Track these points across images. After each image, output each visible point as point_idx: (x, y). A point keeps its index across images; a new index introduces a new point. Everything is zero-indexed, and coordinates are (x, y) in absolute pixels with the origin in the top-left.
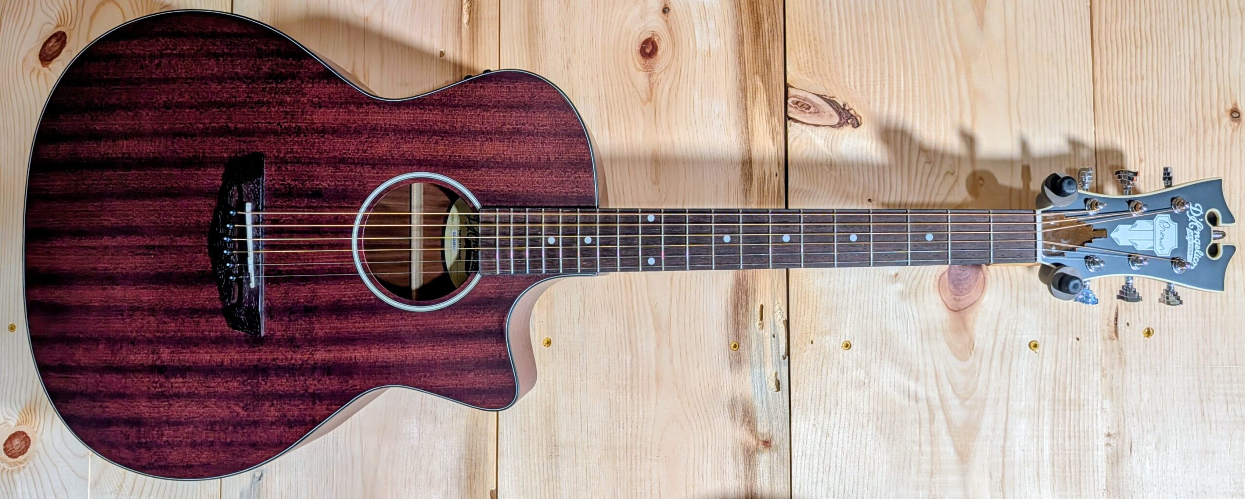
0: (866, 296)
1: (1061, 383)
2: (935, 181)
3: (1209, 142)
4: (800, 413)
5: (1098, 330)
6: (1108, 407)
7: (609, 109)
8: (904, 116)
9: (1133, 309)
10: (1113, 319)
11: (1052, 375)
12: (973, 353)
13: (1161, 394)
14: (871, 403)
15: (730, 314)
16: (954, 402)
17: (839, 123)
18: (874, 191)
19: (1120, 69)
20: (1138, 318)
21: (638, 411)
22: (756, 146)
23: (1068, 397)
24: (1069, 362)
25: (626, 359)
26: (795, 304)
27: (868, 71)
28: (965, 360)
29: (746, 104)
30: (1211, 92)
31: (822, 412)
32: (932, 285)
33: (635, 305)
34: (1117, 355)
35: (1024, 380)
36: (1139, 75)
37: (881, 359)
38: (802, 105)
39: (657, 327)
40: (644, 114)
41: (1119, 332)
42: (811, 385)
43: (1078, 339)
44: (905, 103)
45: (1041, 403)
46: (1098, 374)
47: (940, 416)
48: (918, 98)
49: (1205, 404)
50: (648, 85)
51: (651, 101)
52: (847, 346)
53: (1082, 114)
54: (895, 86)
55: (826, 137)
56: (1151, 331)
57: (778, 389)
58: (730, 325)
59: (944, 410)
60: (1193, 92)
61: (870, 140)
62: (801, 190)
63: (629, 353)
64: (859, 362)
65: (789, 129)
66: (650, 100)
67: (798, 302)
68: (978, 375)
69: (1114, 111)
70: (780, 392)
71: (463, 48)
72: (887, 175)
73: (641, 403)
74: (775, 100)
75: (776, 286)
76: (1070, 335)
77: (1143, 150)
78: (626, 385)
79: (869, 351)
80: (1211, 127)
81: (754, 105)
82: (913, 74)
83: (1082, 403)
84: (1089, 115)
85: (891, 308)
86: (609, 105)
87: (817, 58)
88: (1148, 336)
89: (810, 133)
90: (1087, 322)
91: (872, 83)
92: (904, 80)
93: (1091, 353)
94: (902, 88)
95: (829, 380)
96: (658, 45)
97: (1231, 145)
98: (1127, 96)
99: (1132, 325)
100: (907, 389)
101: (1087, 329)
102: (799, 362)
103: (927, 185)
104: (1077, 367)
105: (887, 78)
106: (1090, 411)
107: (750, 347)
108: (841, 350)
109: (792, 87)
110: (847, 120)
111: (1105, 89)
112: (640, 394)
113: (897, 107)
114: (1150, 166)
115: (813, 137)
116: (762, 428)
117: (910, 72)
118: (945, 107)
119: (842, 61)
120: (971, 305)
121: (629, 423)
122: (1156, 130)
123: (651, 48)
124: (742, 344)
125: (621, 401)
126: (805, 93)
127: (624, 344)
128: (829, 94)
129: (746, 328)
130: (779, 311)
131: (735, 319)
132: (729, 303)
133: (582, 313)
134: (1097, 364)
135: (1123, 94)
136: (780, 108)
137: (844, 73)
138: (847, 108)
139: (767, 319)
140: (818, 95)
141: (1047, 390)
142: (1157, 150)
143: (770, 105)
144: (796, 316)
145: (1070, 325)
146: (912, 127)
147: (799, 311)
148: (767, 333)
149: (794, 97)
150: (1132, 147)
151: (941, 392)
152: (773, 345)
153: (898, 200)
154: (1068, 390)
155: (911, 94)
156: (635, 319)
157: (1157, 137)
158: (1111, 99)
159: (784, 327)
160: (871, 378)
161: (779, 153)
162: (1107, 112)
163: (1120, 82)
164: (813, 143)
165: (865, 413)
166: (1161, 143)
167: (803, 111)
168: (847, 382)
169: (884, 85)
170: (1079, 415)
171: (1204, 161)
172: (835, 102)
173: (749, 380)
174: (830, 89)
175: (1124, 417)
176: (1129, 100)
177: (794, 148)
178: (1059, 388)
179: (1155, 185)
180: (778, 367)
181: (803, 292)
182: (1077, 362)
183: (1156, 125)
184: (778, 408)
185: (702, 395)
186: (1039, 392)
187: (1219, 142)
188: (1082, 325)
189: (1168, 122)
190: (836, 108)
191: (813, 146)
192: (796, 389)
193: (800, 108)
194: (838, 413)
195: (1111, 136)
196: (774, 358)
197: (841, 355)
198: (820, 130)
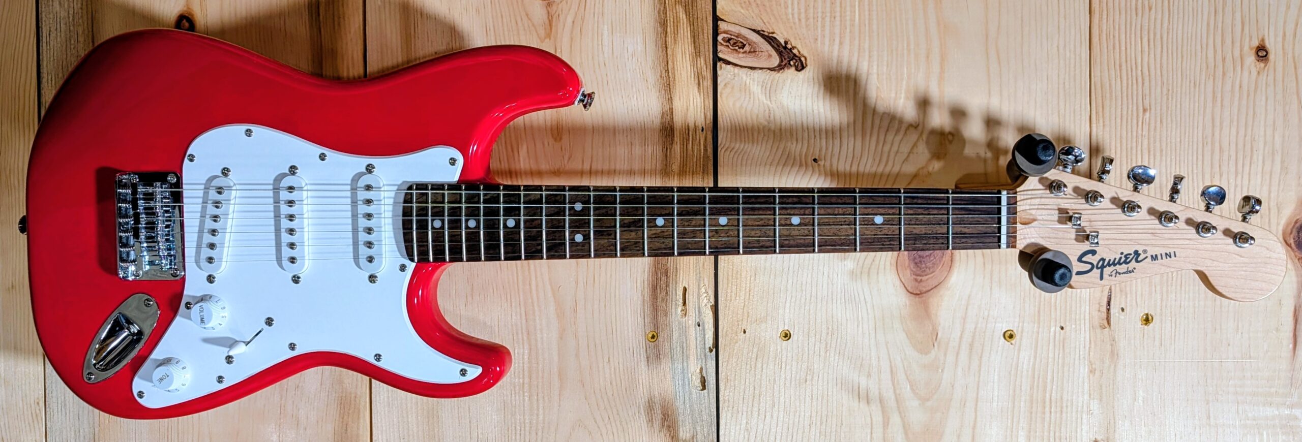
0: (810, 275)
1: (1041, 380)
2: (896, 135)
3: (1228, 87)
4: (729, 415)
5: (1087, 317)
6: (1095, 408)
9: (1129, 292)
10: (1105, 303)
11: (1030, 373)
12: (935, 345)
13: (1160, 392)
14: (814, 403)
15: (647, 298)
16: (912, 403)
17: (779, 65)
18: (821, 149)
20: (1134, 302)
21: (538, 415)
22: (678, 94)
23: (1048, 395)
24: (1051, 355)
25: (523, 352)
26: (725, 286)
28: (926, 354)
29: (666, 41)
30: (1233, 26)
31: (755, 414)
32: (888, 263)
33: (534, 287)
34: (1109, 347)
35: (996, 377)
37: (826, 353)
38: (735, 43)
39: (560, 315)
41: (1112, 319)
42: (743, 382)
43: (1062, 328)
44: (859, 41)
45: (1016, 403)
46: (1084, 370)
47: (895, 419)
49: (1210, 404)
50: (545, 17)
51: (550, 39)
52: (786, 336)
53: (1075, 54)
54: (848, 18)
55: (763, 82)
56: (1150, 318)
57: (704, 388)
58: (647, 312)
59: (900, 413)
60: (1212, 27)
61: (817, 85)
62: (733, 149)
63: (526, 346)
64: (800, 355)
65: (719, 72)
66: (548, 35)
67: (728, 283)
68: (942, 371)
69: (1114, 48)
70: (705, 391)
74: (701, 37)
75: (701, 265)
76: (1053, 324)
78: (523, 384)
79: (812, 340)
80: (1232, 68)
81: (675, 43)
82: (870, 4)
83: (1064, 405)
84: (1083, 55)
85: (839, 292)
88: (1146, 324)
89: (745, 78)
90: (1073, 309)
91: (820, 15)
92: (859, 10)
93: (1078, 343)
94: (857, 22)
95: (764, 377)
97: (1255, 92)
98: (1131, 30)
99: (1127, 310)
100: (856, 387)
101: (1073, 316)
102: (729, 354)
103: (884, 142)
104: (1060, 361)
105: (838, 9)
107: (671, 337)
108: (779, 340)
109: (722, 20)
110: (789, 61)
111: (1105, 21)
112: (540, 395)
113: (850, 46)
114: (1156, 117)
115: (748, 82)
116: (684, 432)
118: (908, 45)
120: (936, 287)
121: (527, 429)
122: (1165, 72)
124: (661, 334)
125: (518, 403)
126: (738, 27)
127: (520, 336)
128: (767, 29)
129: (666, 315)
130: (706, 295)
131: (653, 305)
132: (646, 286)
134: (1084, 357)
135: (1126, 28)
136: (707, 47)
137: (786, 2)
138: (789, 46)
139: (691, 304)
140: (754, 31)
141: (1023, 389)
142: (1165, 98)
143: (695, 43)
144: (726, 301)
145: (1053, 310)
147: (728, 296)
148: (691, 320)
149: (725, 32)
150: (1135, 93)
151: (898, 392)
152: (698, 335)
154: (1049, 388)
155: (867, 28)
156: (533, 306)
157: (1165, 81)
158: (1112, 34)
159: (711, 313)
160: (813, 373)
161: (707, 103)
162: (1106, 50)
163: (1123, 12)
164: (747, 91)
165: (807, 414)
166: (1170, 89)
167: (737, 50)
168: (785, 378)
169: (835, 18)
170: (1061, 418)
171: (1221, 111)
172: (775, 38)
173: (669, 376)
174: (769, 23)
175: (1114, 420)
176: (1133, 35)
177: (724, 96)
178: (1038, 386)
179: (1160, 140)
180: (704, 361)
181: (735, 272)
182: (1061, 355)
183: (1165, 66)
184: (703, 409)
185: (613, 395)
186: (1014, 391)
187: (1240, 87)
188: (1068, 312)
189: (1179, 62)
190: (776, 46)
191: (748, 93)
192: (725, 387)
193: (732, 46)
194: (775, 415)
195: (1110, 80)
196: (699, 350)
197: (779, 347)
198: (756, 74)
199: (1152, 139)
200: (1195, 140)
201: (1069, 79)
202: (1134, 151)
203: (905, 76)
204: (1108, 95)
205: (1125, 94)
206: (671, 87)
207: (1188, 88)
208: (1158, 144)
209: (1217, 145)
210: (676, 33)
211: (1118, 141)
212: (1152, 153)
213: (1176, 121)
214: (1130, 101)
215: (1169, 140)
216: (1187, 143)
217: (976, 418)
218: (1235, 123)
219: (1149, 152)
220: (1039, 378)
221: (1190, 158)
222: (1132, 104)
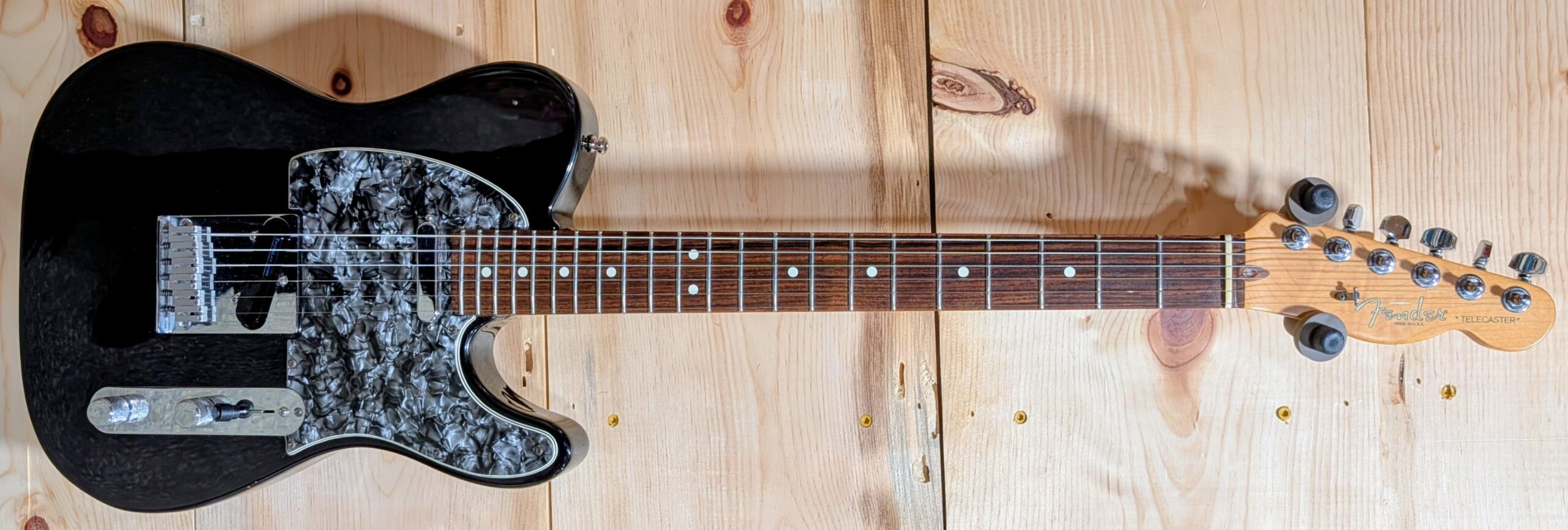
0: (1047, 348)
1: (1323, 464)
2: (1141, 185)
3: (1535, 118)
4: (957, 511)
5: (1376, 391)
6: (1390, 497)
7: (686, 97)
8: (1096, 96)
9: (1425, 360)
10: (1397, 373)
11: (1310, 456)
12: (1196, 425)
13: (1467, 477)
14: (1056, 496)
15: (859, 376)
16: (1171, 494)
17: (1004, 109)
18: (1055, 202)
19: (1405, 17)
20: (1432, 372)
21: (737, 512)
22: (888, 145)
24: (1334, 435)
25: (720, 440)
26: (948, 361)
27: (1043, 34)
28: (1186, 436)
29: (873, 86)
30: (1538, 47)
31: (988, 510)
32: (1138, 332)
33: (730, 367)
34: (1404, 426)
35: (1270, 461)
36: (1433, 24)
37: (1068, 436)
38: (952, 85)
39: (760, 398)
40: (733, 103)
41: (1406, 393)
42: (973, 473)
43: (1347, 404)
44: (1096, 77)
45: (1295, 492)
46: (1376, 451)
47: (1152, 513)
48: (1114, 69)
49: (1530, 491)
50: (738, 64)
51: (743, 88)
52: (1021, 418)
53: (1350, 85)
54: (1082, 52)
55: (986, 128)
56: (1452, 389)
57: (927, 479)
58: (860, 392)
59: (1157, 505)
60: (1513, 48)
61: (1048, 131)
62: (953, 204)
63: (723, 434)
64: (1039, 439)
65: (934, 119)
66: (741, 84)
67: (951, 359)
68: (1205, 455)
69: (1396, 77)
70: (929, 483)
71: (487, 22)
72: (1073, 181)
73: (741, 501)
74: (914, 80)
75: (921, 338)
76: (1335, 398)
77: (1439, 132)
78: (721, 476)
79: (1052, 424)
80: (1539, 97)
81: (884, 88)
82: (1107, 36)
83: (1353, 493)
84: (1360, 85)
85: (1082, 366)
86: (686, 93)
87: (971, 17)
88: (1447, 398)
89: (964, 123)
90: (1360, 380)
91: (1049, 50)
92: (1095, 44)
93: (1366, 422)
94: (1092, 57)
95: (997, 466)
96: (751, 8)
98: (1415, 56)
99: (1424, 382)
100: (1105, 476)
101: (1359, 389)
102: (956, 439)
103: (1129, 193)
104: (1346, 442)
105: (1070, 43)
106: (1365, 504)
107: (887, 421)
108: (1013, 423)
109: (937, 60)
110: (1015, 104)
111: (1384, 47)
112: (740, 489)
113: (1086, 83)
114: (1450, 155)
115: (968, 129)
117: (1103, 34)
118: (1153, 81)
119: (1007, 21)
120: (1195, 358)
122: (1458, 104)
123: (741, 12)
124: (876, 417)
125: (714, 498)
126: (955, 67)
127: (716, 422)
128: (989, 68)
129: (881, 396)
130: (926, 372)
131: (866, 384)
132: (857, 361)
133: (658, 380)
134: (1374, 437)
135: (1409, 54)
136: (920, 90)
137: (1009, 37)
138: (1015, 87)
139: (910, 383)
140: (974, 70)
141: (1302, 475)
142: (1460, 133)
143: (907, 87)
144: (950, 378)
145: (1335, 383)
146: (1107, 111)
147: (953, 372)
148: (910, 401)
149: (940, 73)
150: (1423, 128)
151: (1154, 481)
152: (919, 418)
153: (1089, 215)
154: (1333, 474)
155: (1104, 63)
156: (730, 387)
157: (1460, 114)
158: (1393, 61)
159: (933, 393)
160: (1054, 460)
161: (922, 153)
162: (1387, 80)
163: (1406, 36)
164: (968, 139)
165: (1048, 509)
166: (1466, 121)
167: (954, 93)
168: (1022, 467)
169: (1067, 53)
170: (1350, 510)
171: (1529, 144)
172: (998, 78)
173: (886, 467)
174: (991, 61)
175: (1414, 511)
176: (1418, 62)
177: (941, 146)
178: (1320, 472)
179: (1456, 182)
180: (927, 448)
181: (959, 345)
182: (1346, 436)
183: (1458, 96)
184: (927, 504)
185: (822, 488)
186: (1292, 478)
187: (1551, 118)
188: (1353, 384)
189: (1475, 90)
190: (999, 87)
191: (968, 141)
192: (952, 478)
193: (949, 88)
194: (1011, 509)
195: (1392, 114)
196: (921, 436)
197: (1013, 431)
198: (977, 119)
199: (1446, 181)
200: (1498, 180)
201: (1344, 115)
202: (1425, 196)
203: (1151, 117)
204: (1391, 131)
205: (1411, 131)
206: (881, 137)
207: (1487, 121)
208: (1453, 187)
209: (1525, 185)
210: (885, 78)
211: (1406, 185)
212: (1447, 197)
213: (1475, 159)
214: (1418, 138)
215: (1467, 182)
216: (1488, 185)
217: (1247, 510)
218: (1546, 161)
219: (1443, 196)
220: (1321, 462)
221: (1493, 203)
222: (1421, 140)
